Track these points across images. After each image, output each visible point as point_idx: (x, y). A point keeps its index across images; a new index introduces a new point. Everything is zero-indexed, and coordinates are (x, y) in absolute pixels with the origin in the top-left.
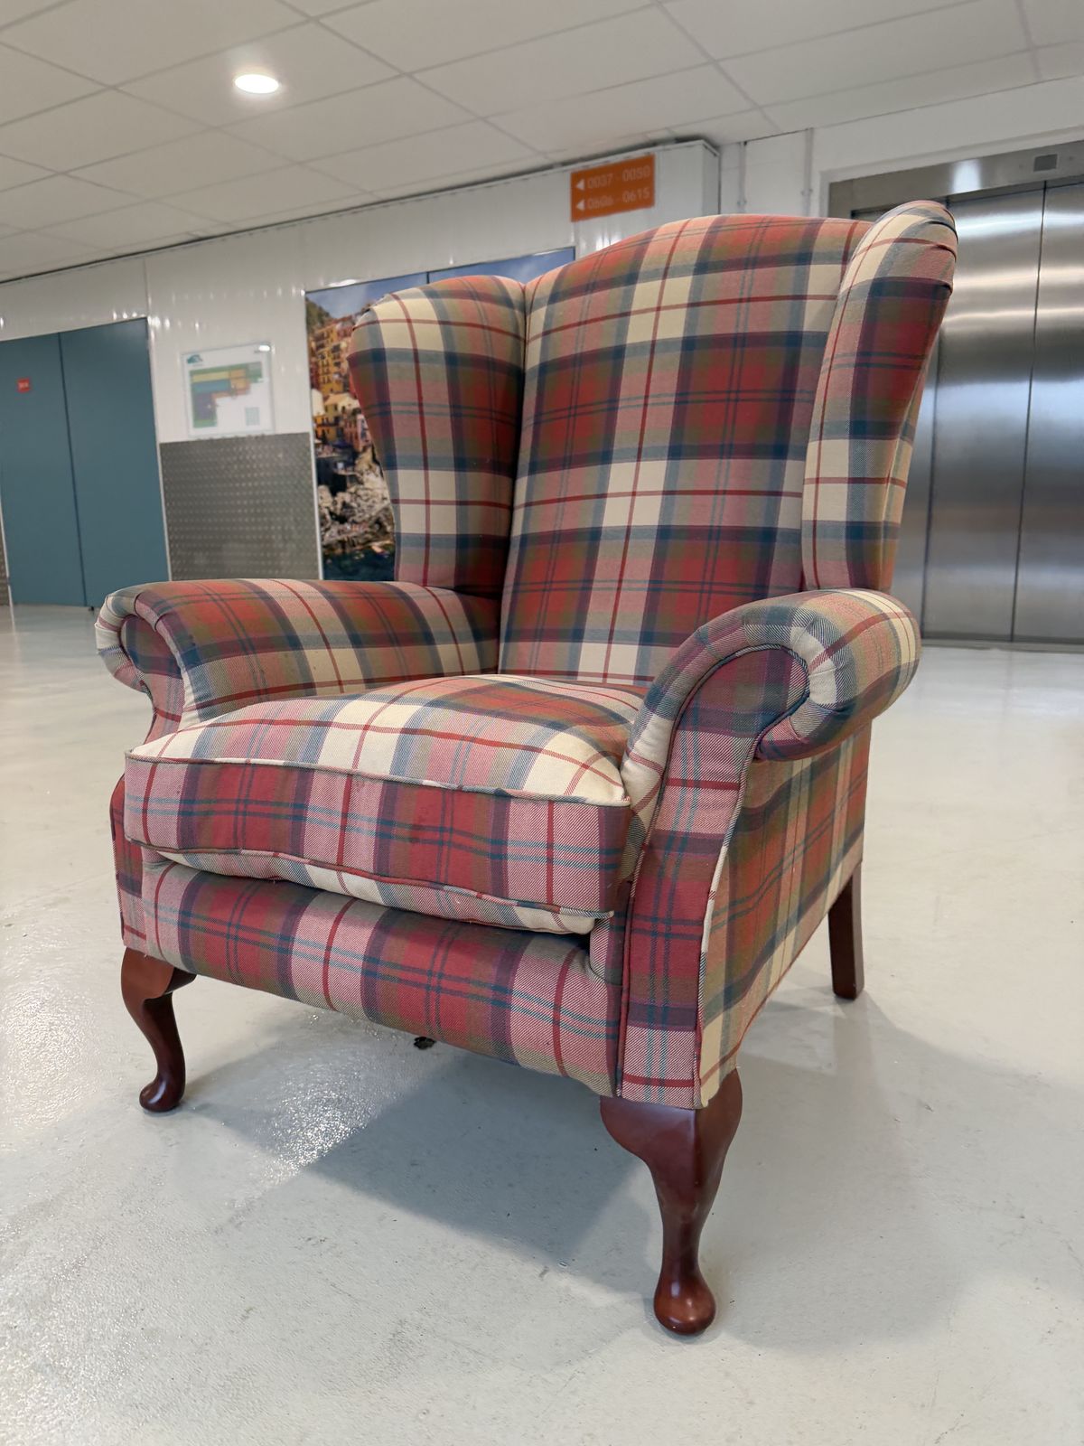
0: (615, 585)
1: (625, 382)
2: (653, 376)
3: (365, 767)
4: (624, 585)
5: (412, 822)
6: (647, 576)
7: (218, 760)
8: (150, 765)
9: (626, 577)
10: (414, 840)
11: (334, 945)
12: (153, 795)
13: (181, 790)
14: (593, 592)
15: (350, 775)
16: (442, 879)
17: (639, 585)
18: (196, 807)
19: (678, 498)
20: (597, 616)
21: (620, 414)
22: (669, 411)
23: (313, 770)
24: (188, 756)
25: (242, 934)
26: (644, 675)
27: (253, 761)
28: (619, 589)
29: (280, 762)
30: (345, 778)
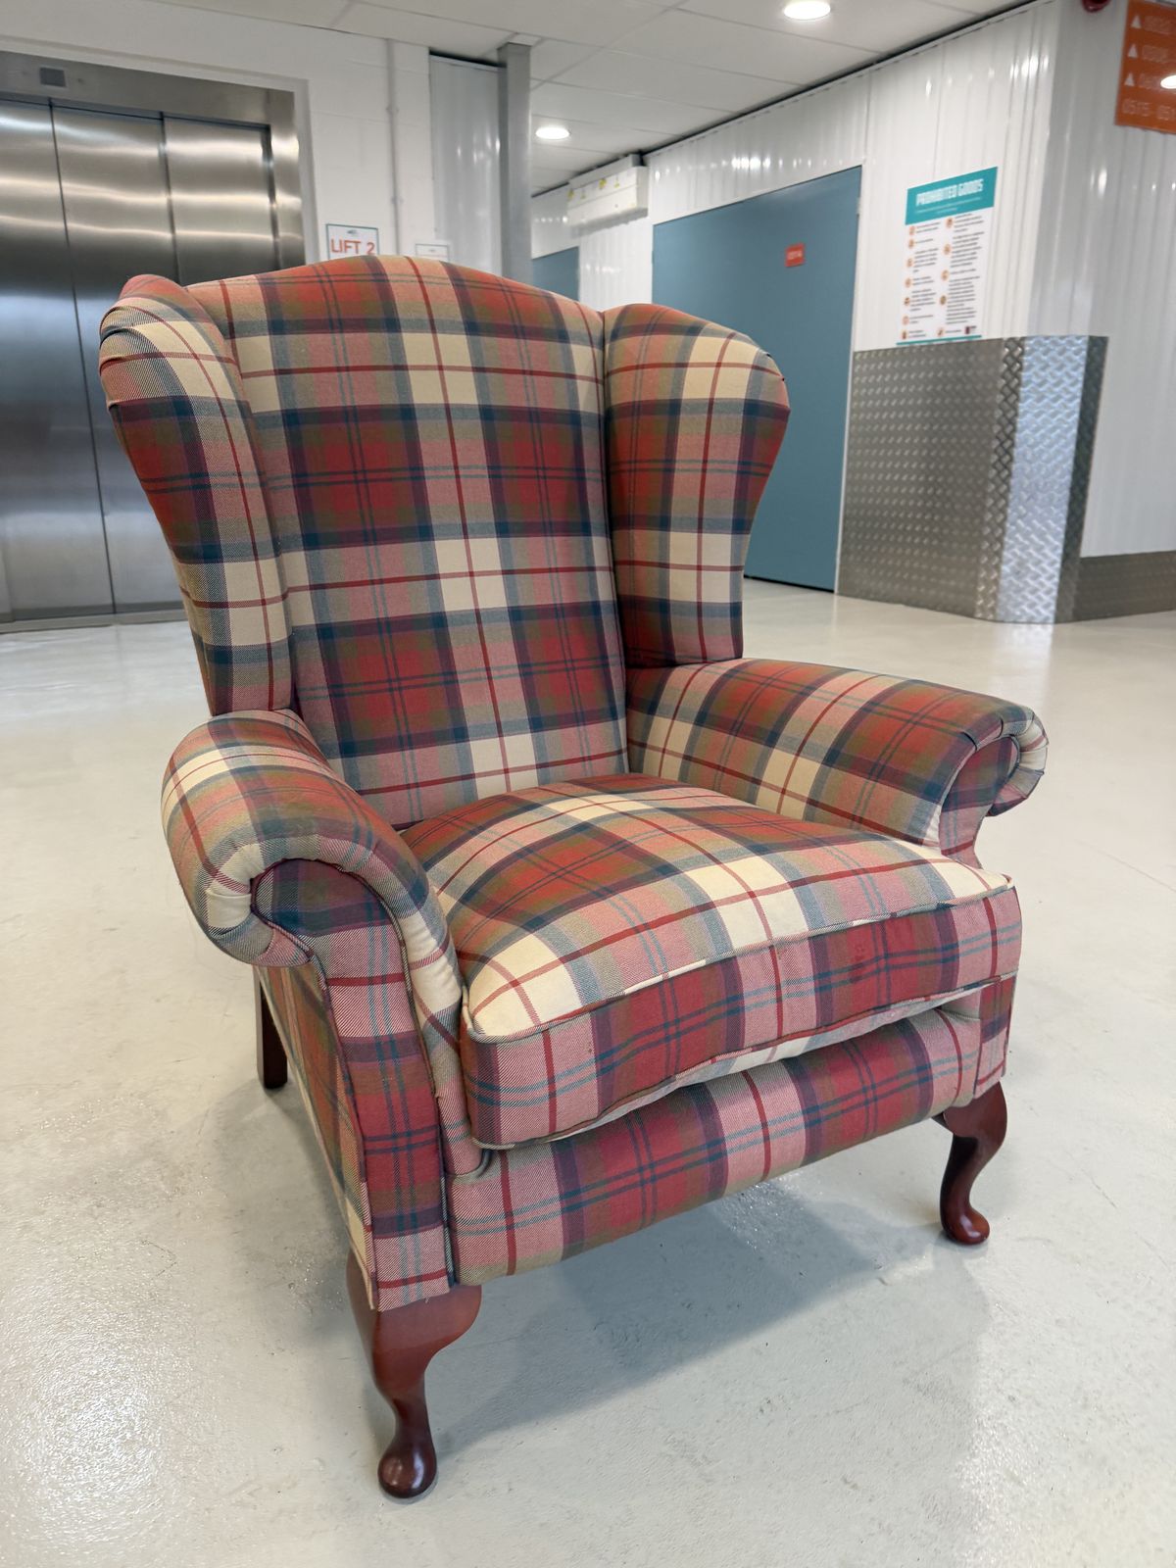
0: (484, 674)
1: (424, 447)
2: (457, 445)
3: (779, 933)
4: (494, 673)
5: (849, 964)
6: (514, 661)
7: (628, 991)
8: (541, 1036)
9: (492, 664)
10: (855, 980)
11: (769, 1119)
12: (559, 1068)
13: (592, 1048)
14: (461, 685)
15: (771, 947)
16: (885, 1000)
17: (510, 671)
18: (616, 1057)
19: (517, 577)
20: (475, 708)
21: (429, 484)
22: (485, 484)
23: (735, 957)
24: (578, 1005)
25: (659, 1170)
26: (544, 761)
27: (672, 974)
28: (490, 678)
29: (702, 963)
30: (767, 952)
